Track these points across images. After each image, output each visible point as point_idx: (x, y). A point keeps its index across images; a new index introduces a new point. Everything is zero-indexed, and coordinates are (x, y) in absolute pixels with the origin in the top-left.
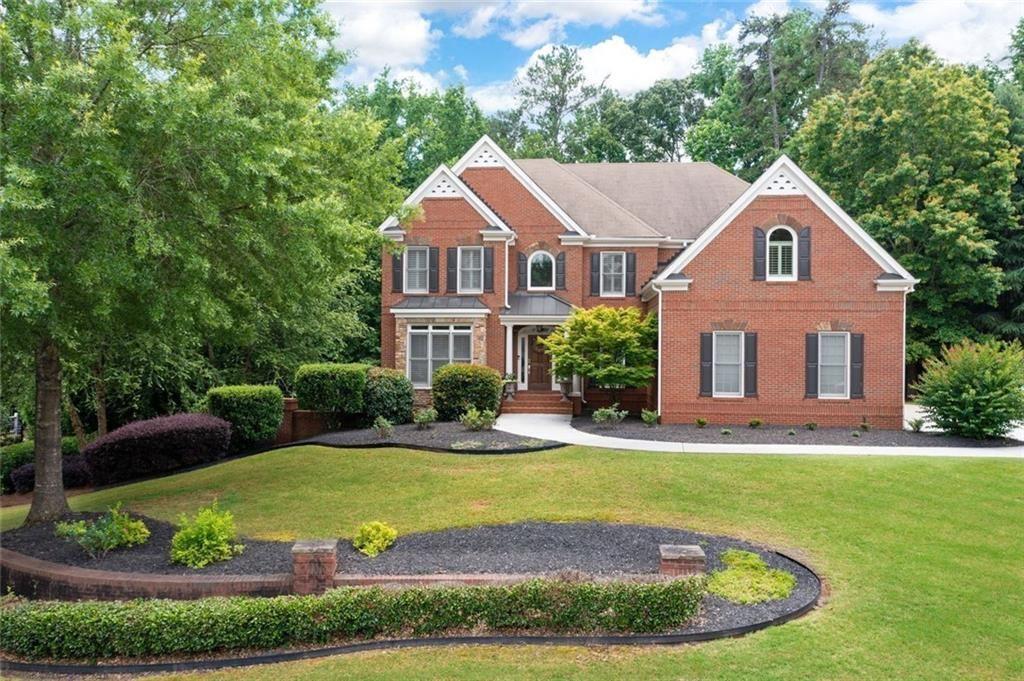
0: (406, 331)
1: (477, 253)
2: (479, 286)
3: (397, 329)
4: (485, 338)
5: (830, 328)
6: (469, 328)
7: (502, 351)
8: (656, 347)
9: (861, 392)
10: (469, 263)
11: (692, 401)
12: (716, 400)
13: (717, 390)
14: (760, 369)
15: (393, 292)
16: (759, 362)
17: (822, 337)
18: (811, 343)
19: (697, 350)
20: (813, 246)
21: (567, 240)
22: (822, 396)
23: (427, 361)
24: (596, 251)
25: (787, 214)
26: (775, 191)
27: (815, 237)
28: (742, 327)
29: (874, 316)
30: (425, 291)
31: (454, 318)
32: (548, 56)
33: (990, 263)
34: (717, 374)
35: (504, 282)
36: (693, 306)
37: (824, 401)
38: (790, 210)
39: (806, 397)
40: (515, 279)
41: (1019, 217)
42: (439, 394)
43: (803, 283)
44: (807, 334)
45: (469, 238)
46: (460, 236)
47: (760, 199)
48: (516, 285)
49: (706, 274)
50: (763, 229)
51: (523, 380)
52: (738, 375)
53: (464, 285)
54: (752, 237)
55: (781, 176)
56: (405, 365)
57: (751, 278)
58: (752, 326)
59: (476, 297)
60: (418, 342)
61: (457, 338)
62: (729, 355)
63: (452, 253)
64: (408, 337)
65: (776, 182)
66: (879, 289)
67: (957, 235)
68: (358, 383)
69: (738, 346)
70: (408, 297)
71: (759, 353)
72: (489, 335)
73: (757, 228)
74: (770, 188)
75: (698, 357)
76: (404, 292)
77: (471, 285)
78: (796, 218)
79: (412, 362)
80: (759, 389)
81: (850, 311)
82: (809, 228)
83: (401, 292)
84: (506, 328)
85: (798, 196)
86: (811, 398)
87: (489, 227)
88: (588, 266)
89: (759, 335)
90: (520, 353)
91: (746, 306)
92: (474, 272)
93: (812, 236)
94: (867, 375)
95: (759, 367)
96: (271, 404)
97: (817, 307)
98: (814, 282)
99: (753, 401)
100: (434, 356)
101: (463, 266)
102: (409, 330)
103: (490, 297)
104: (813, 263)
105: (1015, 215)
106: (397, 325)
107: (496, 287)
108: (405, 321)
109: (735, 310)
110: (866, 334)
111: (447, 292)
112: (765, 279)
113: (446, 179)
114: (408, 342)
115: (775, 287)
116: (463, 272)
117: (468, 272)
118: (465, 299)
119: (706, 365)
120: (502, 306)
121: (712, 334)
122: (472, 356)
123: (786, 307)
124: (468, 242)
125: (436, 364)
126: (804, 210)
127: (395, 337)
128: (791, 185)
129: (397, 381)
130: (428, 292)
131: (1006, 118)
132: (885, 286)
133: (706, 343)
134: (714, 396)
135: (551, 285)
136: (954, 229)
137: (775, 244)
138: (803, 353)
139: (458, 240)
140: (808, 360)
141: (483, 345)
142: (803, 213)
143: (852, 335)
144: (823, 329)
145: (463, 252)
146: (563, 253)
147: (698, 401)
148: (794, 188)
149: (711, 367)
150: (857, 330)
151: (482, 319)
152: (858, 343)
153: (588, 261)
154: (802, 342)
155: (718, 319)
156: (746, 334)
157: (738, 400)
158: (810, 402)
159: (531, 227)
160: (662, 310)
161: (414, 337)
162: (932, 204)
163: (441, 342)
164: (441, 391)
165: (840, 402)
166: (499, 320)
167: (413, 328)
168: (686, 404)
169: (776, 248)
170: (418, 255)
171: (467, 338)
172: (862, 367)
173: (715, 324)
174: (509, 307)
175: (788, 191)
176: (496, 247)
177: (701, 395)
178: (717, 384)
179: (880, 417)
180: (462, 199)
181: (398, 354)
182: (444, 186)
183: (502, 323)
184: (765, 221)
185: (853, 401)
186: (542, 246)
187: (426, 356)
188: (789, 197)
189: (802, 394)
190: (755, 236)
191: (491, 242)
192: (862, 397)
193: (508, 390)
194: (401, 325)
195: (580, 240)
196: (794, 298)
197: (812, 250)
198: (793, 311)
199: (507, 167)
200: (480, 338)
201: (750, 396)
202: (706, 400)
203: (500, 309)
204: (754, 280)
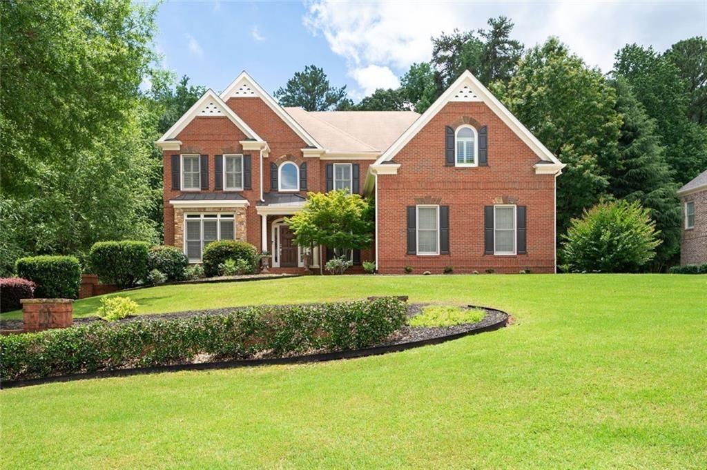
0: (183, 218)
1: (239, 160)
2: (241, 186)
3: (176, 217)
4: (245, 224)
5: (502, 202)
6: (232, 216)
7: (259, 234)
8: (374, 220)
9: (525, 249)
10: (232, 167)
11: (401, 258)
12: (419, 257)
13: (420, 251)
14: (451, 233)
15: (173, 189)
16: (451, 228)
17: (497, 209)
18: (488, 213)
19: (404, 219)
20: (489, 140)
21: (307, 153)
22: (496, 253)
23: (200, 242)
24: (330, 163)
25: (470, 116)
26: (461, 99)
27: (490, 134)
28: (437, 201)
29: (533, 192)
30: (198, 189)
31: (221, 208)
32: (303, 74)
33: (606, 191)
34: (419, 238)
35: (260, 182)
36: (401, 186)
37: (499, 257)
38: (471, 114)
39: (485, 254)
40: (269, 182)
41: (623, 161)
42: (207, 261)
43: (482, 168)
44: (486, 207)
45: (232, 147)
46: (225, 146)
47: (450, 104)
48: (269, 188)
49: (411, 162)
50: (453, 127)
51: (276, 260)
52: (436, 238)
53: (228, 185)
54: (444, 134)
55: (465, 87)
56: (183, 244)
57: (444, 164)
58: (445, 200)
59: (238, 193)
60: (193, 227)
61: (223, 223)
62: (428, 224)
63: (218, 159)
64: (184, 223)
65: (461, 92)
66: (537, 172)
67: (584, 170)
68: (142, 253)
69: (435, 217)
70: (184, 193)
71: (450, 221)
72: (249, 222)
73: (448, 127)
74: (457, 96)
75: (405, 225)
76: (181, 189)
77: (234, 184)
78: (476, 119)
79: (189, 243)
80: (451, 249)
81: (516, 189)
82: (486, 127)
83: (180, 190)
84: (261, 217)
85: (478, 102)
86: (488, 254)
87: (247, 139)
88: (324, 174)
89: (450, 208)
90: (273, 239)
91: (441, 185)
92: (236, 175)
93: (489, 133)
94: (529, 237)
95: (450, 231)
96: (69, 269)
97: (492, 186)
98: (490, 167)
99: (446, 257)
100: (205, 238)
101: (227, 170)
102: (185, 218)
103: (249, 193)
104: (489, 154)
105: (621, 160)
106: (176, 214)
107: (253, 186)
108: (182, 210)
109: (432, 189)
110: (529, 207)
111: (215, 189)
112: (454, 165)
113: (213, 102)
114: (184, 227)
115: (462, 171)
116: (228, 175)
117: (232, 175)
118: (228, 195)
119: (410, 230)
120: (258, 200)
121: (415, 207)
122: (235, 237)
123: (470, 186)
124: (230, 151)
125: (206, 243)
126: (482, 113)
127: (174, 223)
128: (473, 94)
129: (174, 253)
130: (200, 190)
131: (614, 95)
132: (541, 169)
133: (411, 213)
134: (417, 254)
135: (297, 188)
136: (582, 166)
137: (461, 140)
138: (483, 221)
139: (223, 150)
140: (486, 226)
141: (243, 228)
142: (481, 115)
143: (518, 207)
144: (498, 204)
145: (228, 159)
146: (305, 163)
147: (406, 258)
148: (475, 96)
149: (415, 231)
150: (520, 203)
151: (242, 209)
152: (522, 212)
153: (324, 170)
154: (481, 212)
155: (419, 195)
156: (441, 207)
157: (435, 257)
158: (488, 257)
159: (281, 143)
160: (378, 189)
161: (189, 223)
162: (566, 150)
163: (210, 227)
164: (209, 259)
165: (509, 257)
166: (256, 211)
167: (189, 216)
168: (397, 261)
169: (462, 143)
170: (192, 161)
171: (231, 223)
172: (525, 230)
173: (418, 199)
174: (263, 201)
175: (470, 99)
176: (253, 155)
177: (408, 254)
178: (419, 246)
179: (539, 267)
180: (226, 117)
181: (177, 236)
182: (211, 108)
183: (258, 213)
184: (454, 121)
185: (519, 256)
186: (289, 158)
187: (199, 238)
188: (471, 103)
189: (482, 252)
190: (447, 132)
191: (248, 151)
192: (526, 253)
193: (263, 264)
194: (179, 214)
195: (317, 153)
196: (475, 179)
197: (489, 143)
198: (475, 189)
199: (261, 98)
200: (241, 223)
201: (445, 254)
202: (411, 258)
203: (257, 202)
204: (446, 166)
